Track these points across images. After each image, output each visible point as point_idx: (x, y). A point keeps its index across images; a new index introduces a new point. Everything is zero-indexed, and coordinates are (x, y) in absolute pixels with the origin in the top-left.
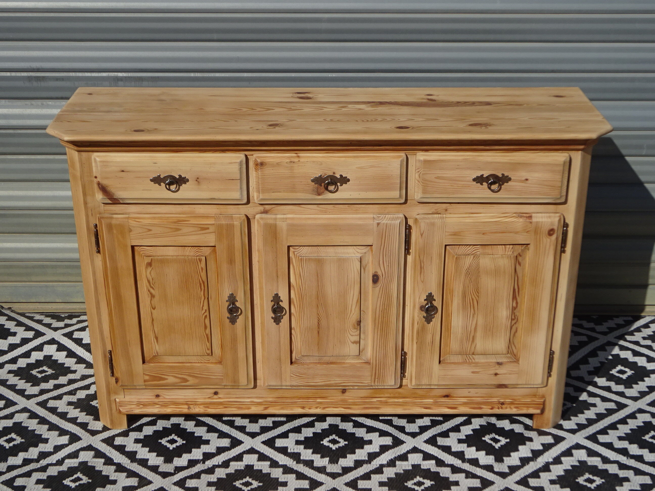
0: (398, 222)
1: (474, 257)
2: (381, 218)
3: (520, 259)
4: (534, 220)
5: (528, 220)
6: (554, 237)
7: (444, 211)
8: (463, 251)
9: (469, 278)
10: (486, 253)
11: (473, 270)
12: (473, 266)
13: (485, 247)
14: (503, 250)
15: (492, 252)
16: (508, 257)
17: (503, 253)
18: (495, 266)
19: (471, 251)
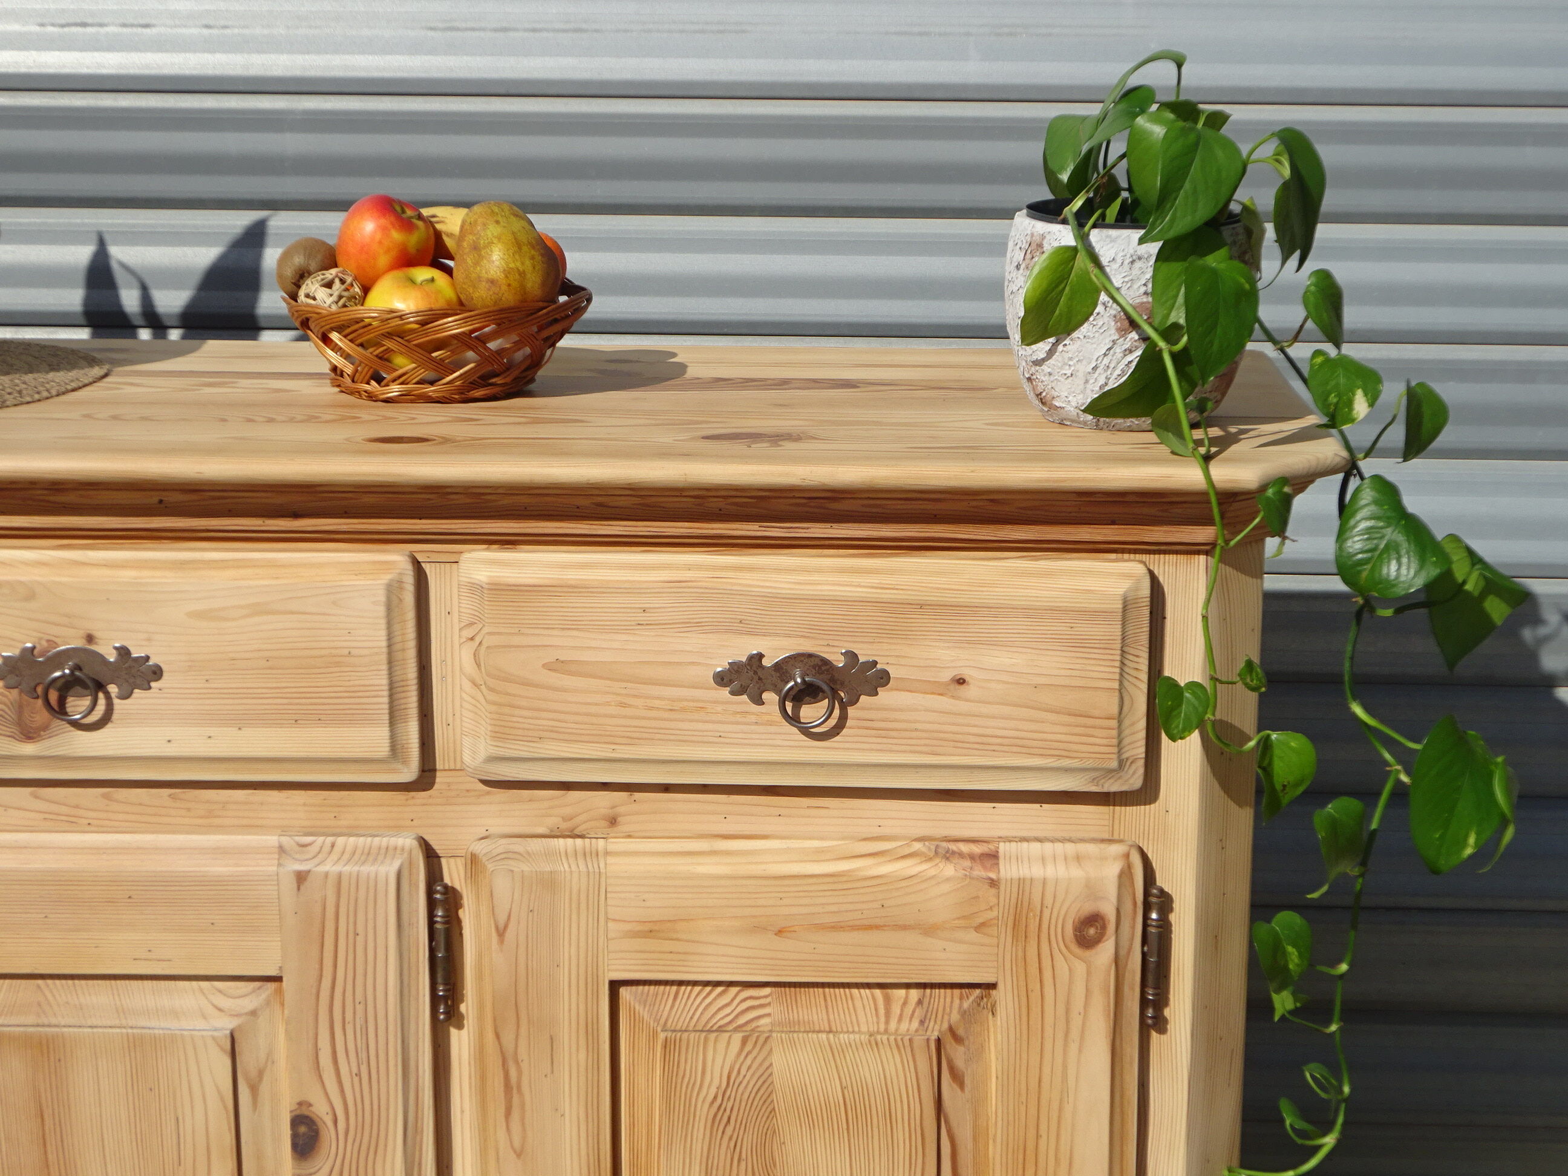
0: (388, 869)
1: (744, 1041)
2: (314, 849)
3: (957, 1054)
4: (1008, 871)
5: (979, 872)
6: (1105, 951)
7: (604, 823)
8: (694, 1014)
9: (730, 1138)
10: (799, 1021)
11: (743, 1104)
12: (741, 1083)
13: (793, 994)
14: (876, 1010)
15: (825, 1017)
16: (900, 1043)
17: (878, 1023)
18: (844, 1084)
19: (732, 1012)
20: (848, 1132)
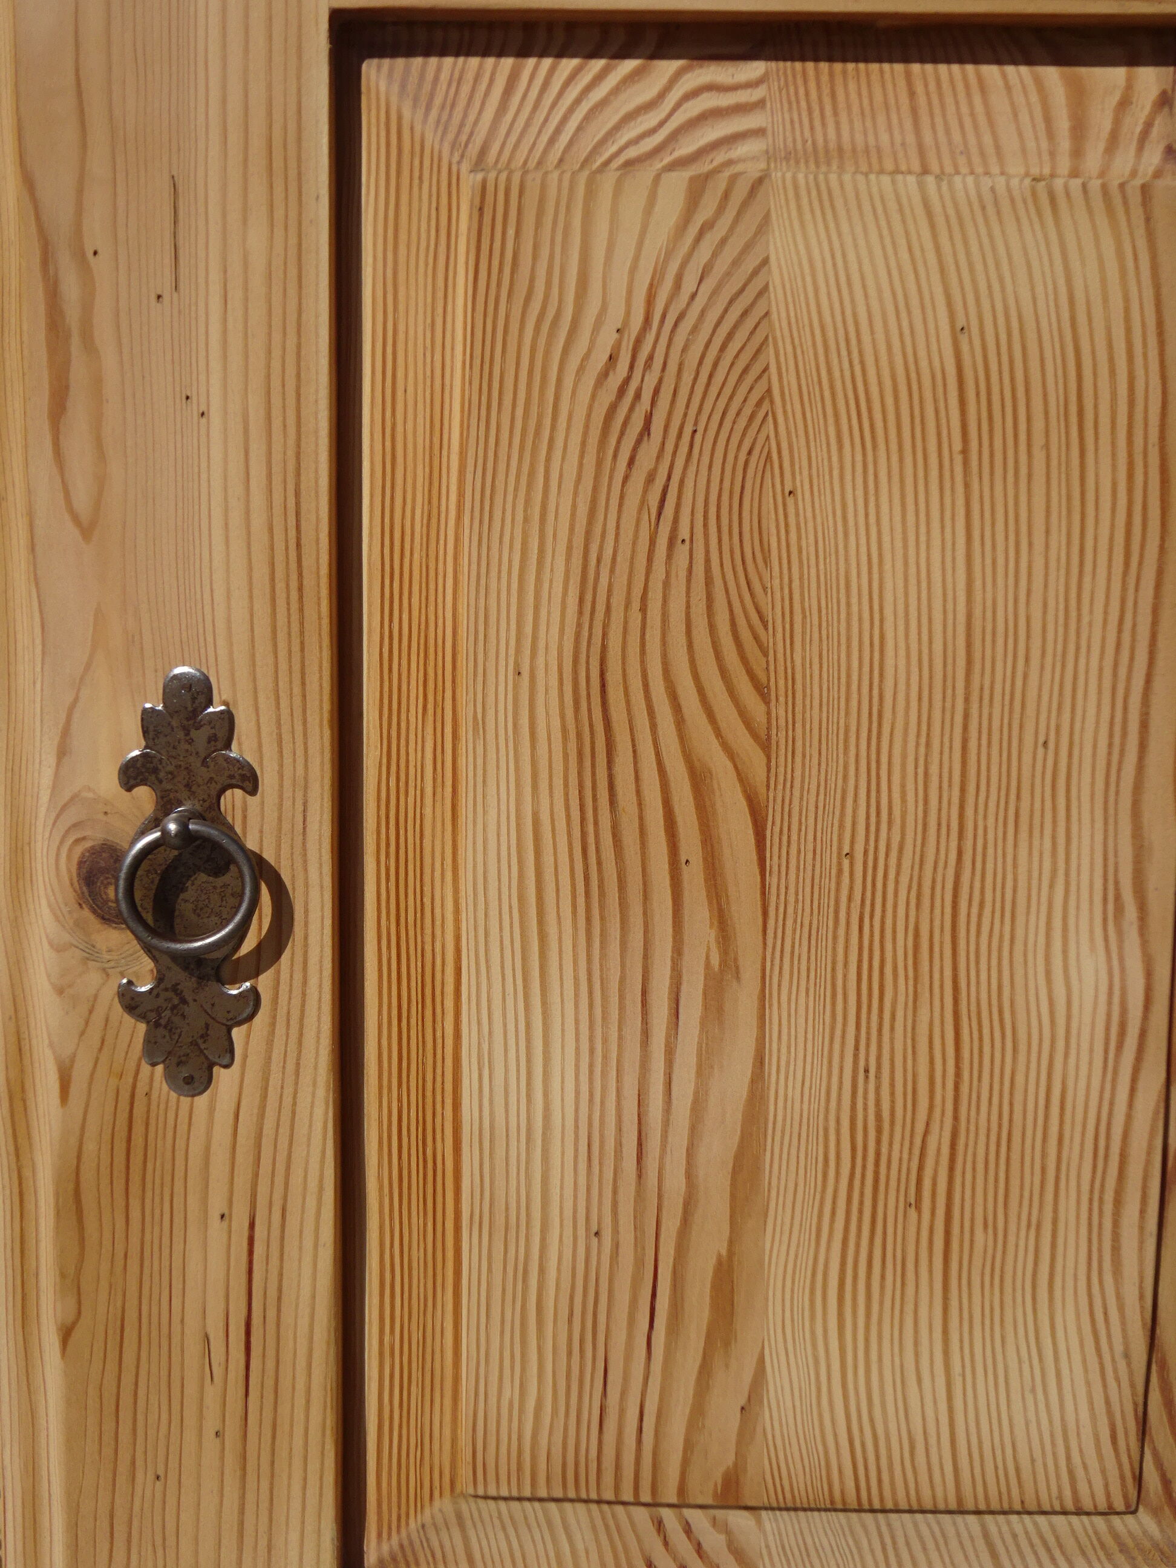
1: (692, 202)
8: (558, 131)
9: (650, 479)
10: (840, 150)
11: (687, 378)
12: (681, 317)
13: (825, 78)
14: (1048, 120)
15: (911, 139)
16: (1117, 200)
17: (1052, 154)
18: (961, 322)
19: (662, 124)
20: (966, 463)
